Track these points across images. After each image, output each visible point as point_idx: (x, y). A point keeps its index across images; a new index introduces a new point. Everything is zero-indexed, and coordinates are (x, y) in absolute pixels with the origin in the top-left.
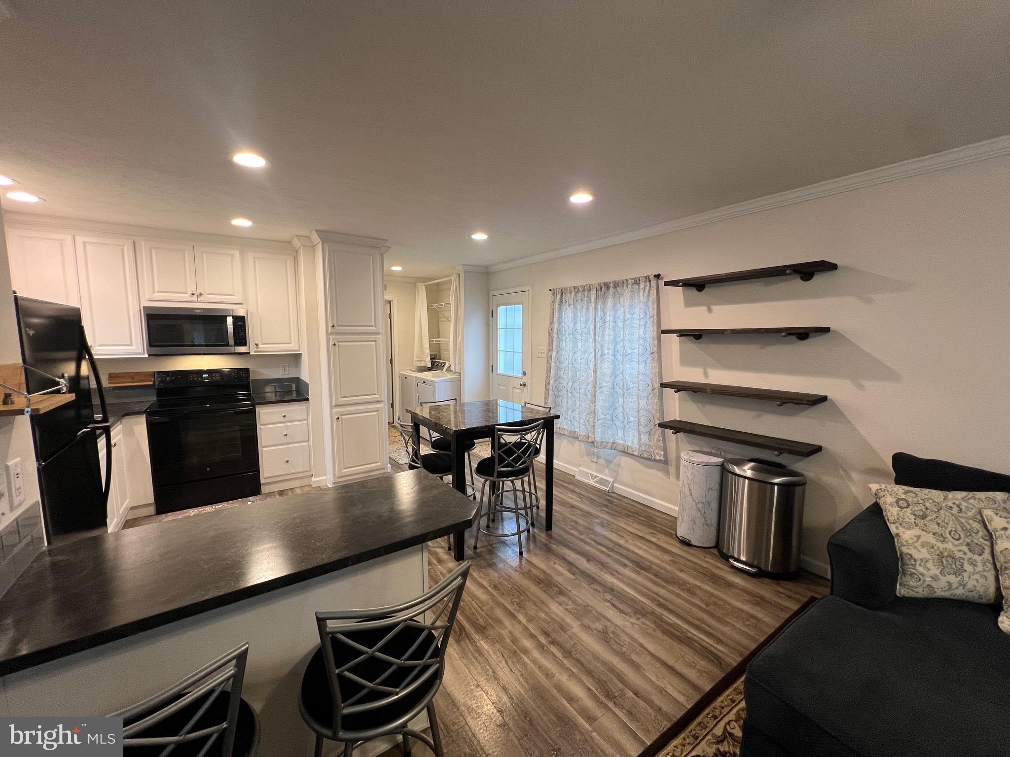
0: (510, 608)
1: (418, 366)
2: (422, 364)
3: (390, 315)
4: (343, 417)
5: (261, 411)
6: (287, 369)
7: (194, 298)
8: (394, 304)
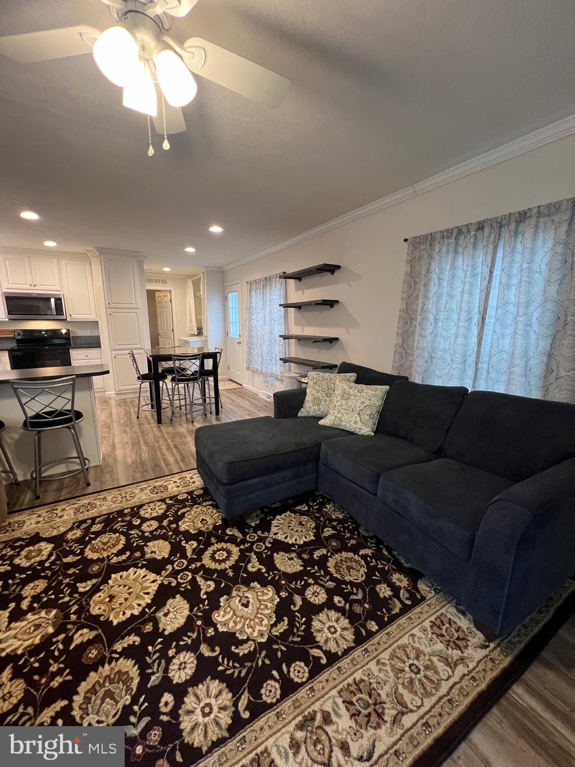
1: (190, 333)
3: (171, 300)
4: (118, 356)
5: (73, 352)
6: (92, 331)
7: (32, 288)
8: (173, 293)
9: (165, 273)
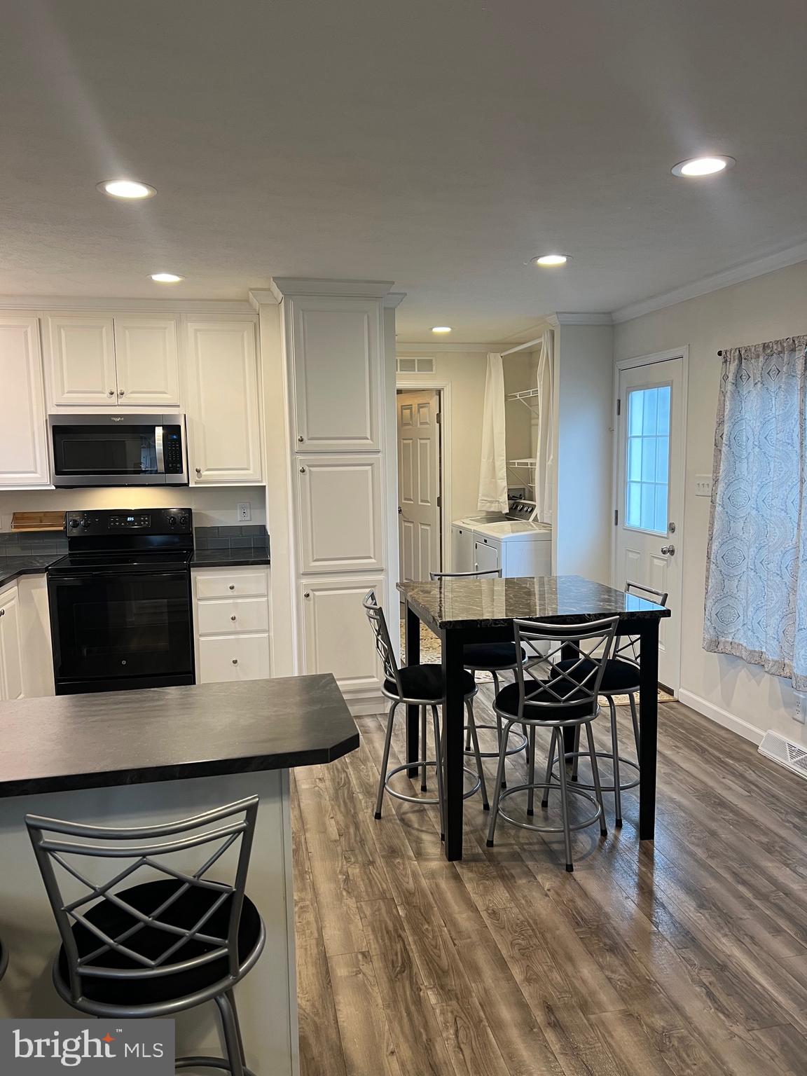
0: (504, 952)
1: (488, 512)
2: (494, 508)
3: (439, 416)
4: (317, 593)
5: (198, 578)
6: (248, 511)
7: (114, 400)
8: (446, 396)
9: (440, 340)
